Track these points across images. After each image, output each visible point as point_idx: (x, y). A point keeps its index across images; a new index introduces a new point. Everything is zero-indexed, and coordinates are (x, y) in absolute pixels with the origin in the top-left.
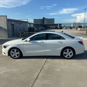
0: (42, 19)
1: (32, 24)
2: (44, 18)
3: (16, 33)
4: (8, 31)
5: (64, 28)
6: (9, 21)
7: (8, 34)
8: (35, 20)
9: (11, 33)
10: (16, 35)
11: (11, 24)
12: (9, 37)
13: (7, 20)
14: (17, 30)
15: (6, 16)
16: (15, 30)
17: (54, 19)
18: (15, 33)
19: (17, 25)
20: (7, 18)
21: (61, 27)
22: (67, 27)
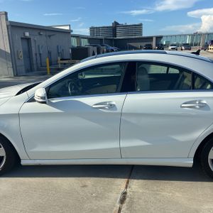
0: (111, 25)
1: (84, 37)
2: (116, 24)
3: (37, 63)
4: (13, 57)
5: (170, 48)
6: (14, 27)
7: (13, 67)
8: (92, 29)
9: (21, 62)
10: (38, 70)
11: (22, 38)
12: (17, 74)
13: (7, 26)
14: (40, 54)
15: (6, 14)
16: (34, 56)
17: (140, 25)
18: (34, 62)
19: (39, 42)
20: (7, 19)
21: (162, 45)
22: (177, 45)
